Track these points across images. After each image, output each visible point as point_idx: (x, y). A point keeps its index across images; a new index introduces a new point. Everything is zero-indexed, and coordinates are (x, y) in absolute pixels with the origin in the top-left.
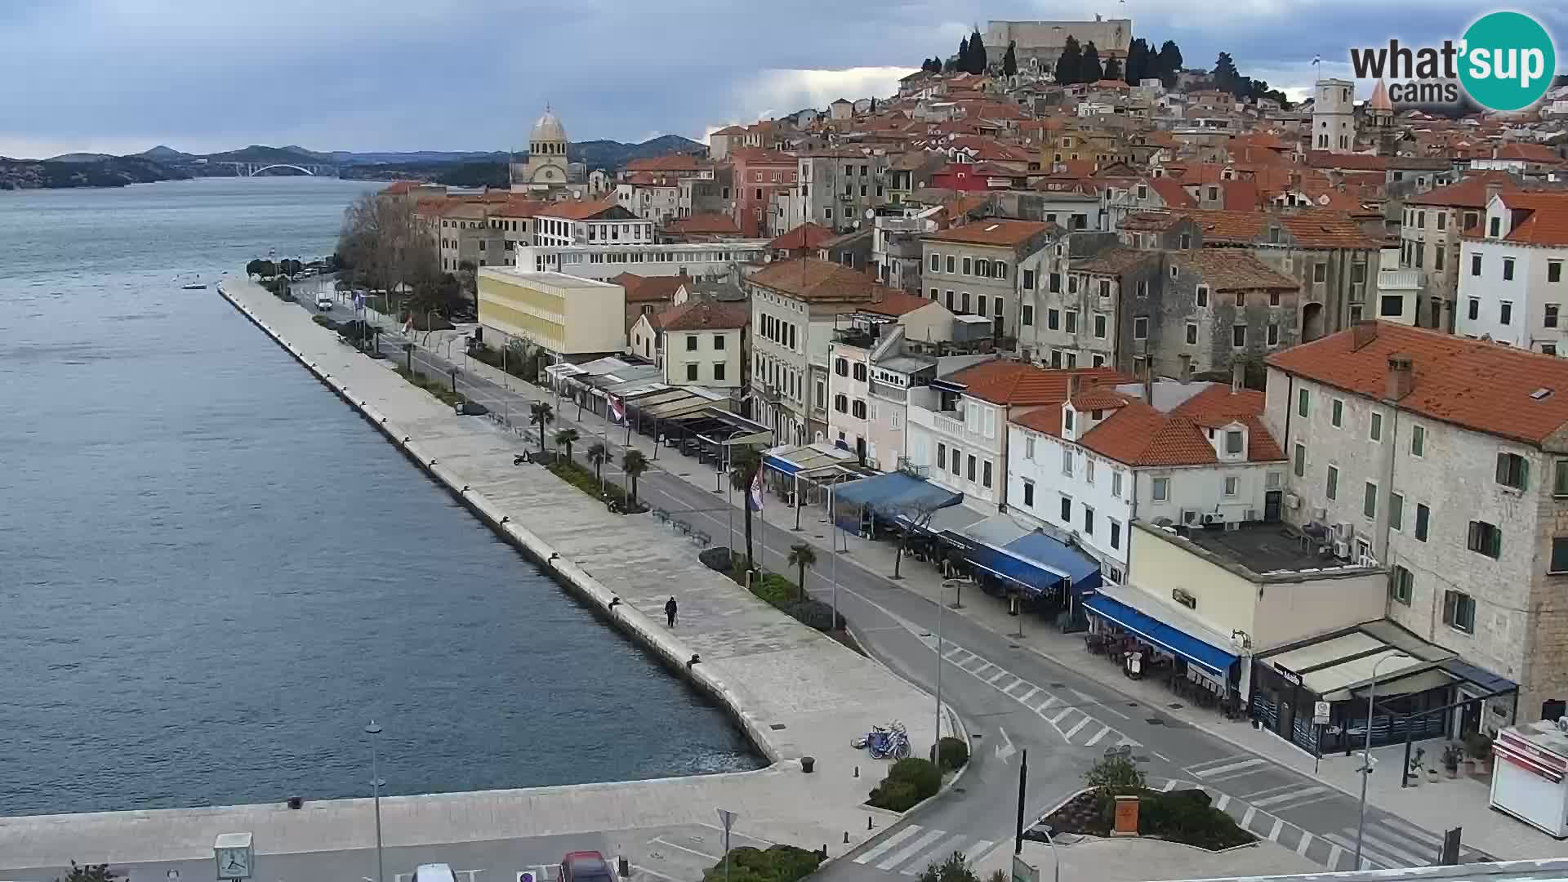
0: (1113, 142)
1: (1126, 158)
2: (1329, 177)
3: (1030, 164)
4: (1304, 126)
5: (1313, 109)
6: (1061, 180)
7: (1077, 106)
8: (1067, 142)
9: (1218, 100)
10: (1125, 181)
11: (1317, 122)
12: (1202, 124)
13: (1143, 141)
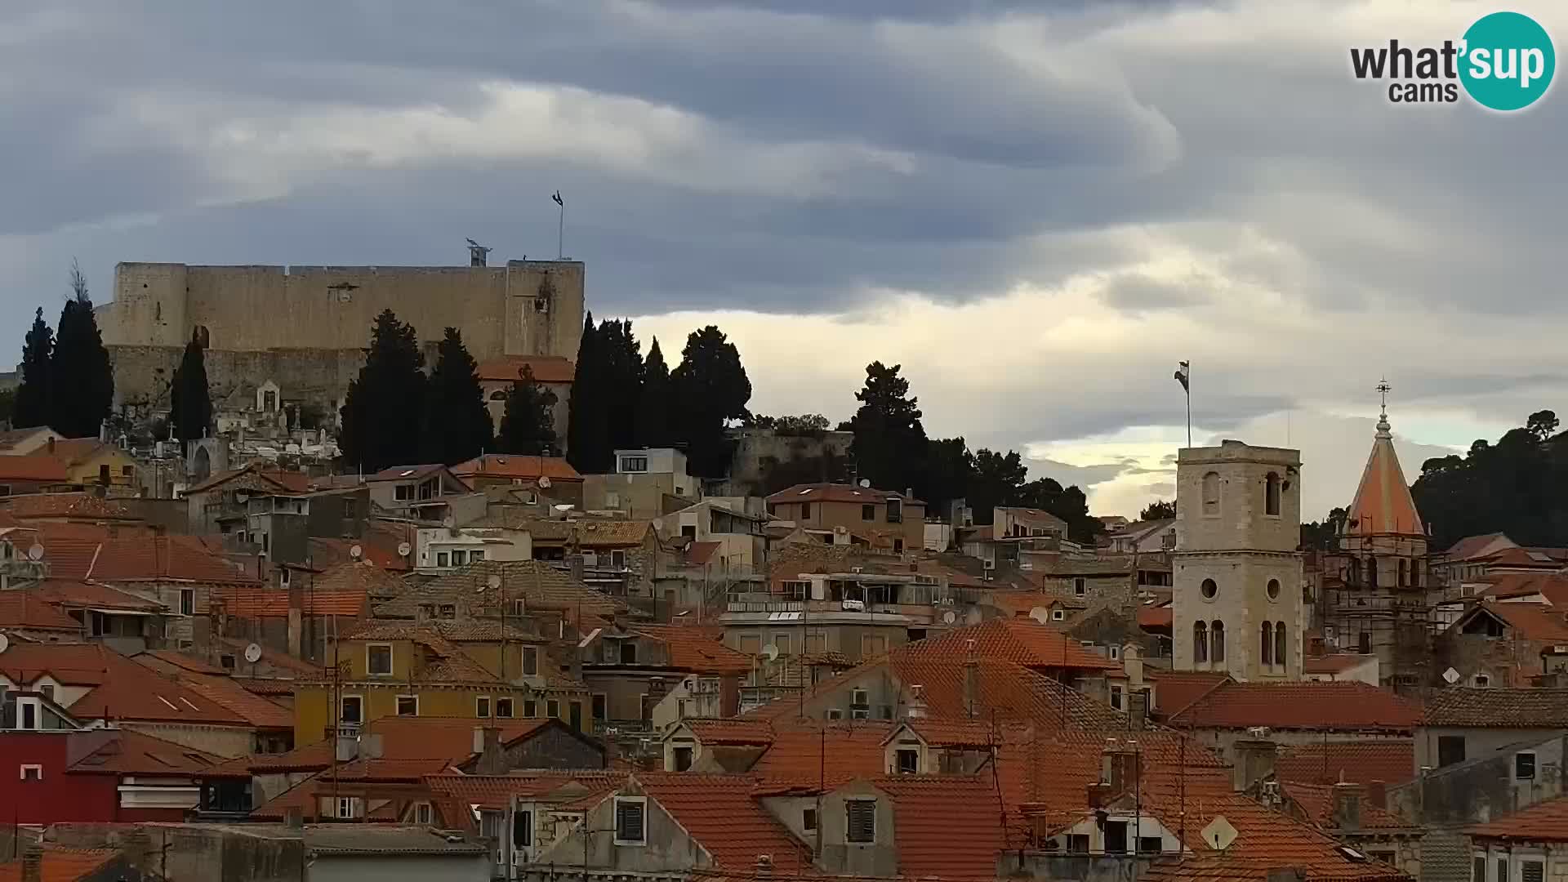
0: (530, 655)
1: (576, 709)
2: (1229, 755)
3: (261, 733)
4: (1146, 591)
5: (1170, 540)
6: (371, 785)
7: (410, 539)
8: (380, 660)
9: (868, 512)
10: (573, 785)
11: (1185, 580)
12: (819, 591)
13: (628, 651)
